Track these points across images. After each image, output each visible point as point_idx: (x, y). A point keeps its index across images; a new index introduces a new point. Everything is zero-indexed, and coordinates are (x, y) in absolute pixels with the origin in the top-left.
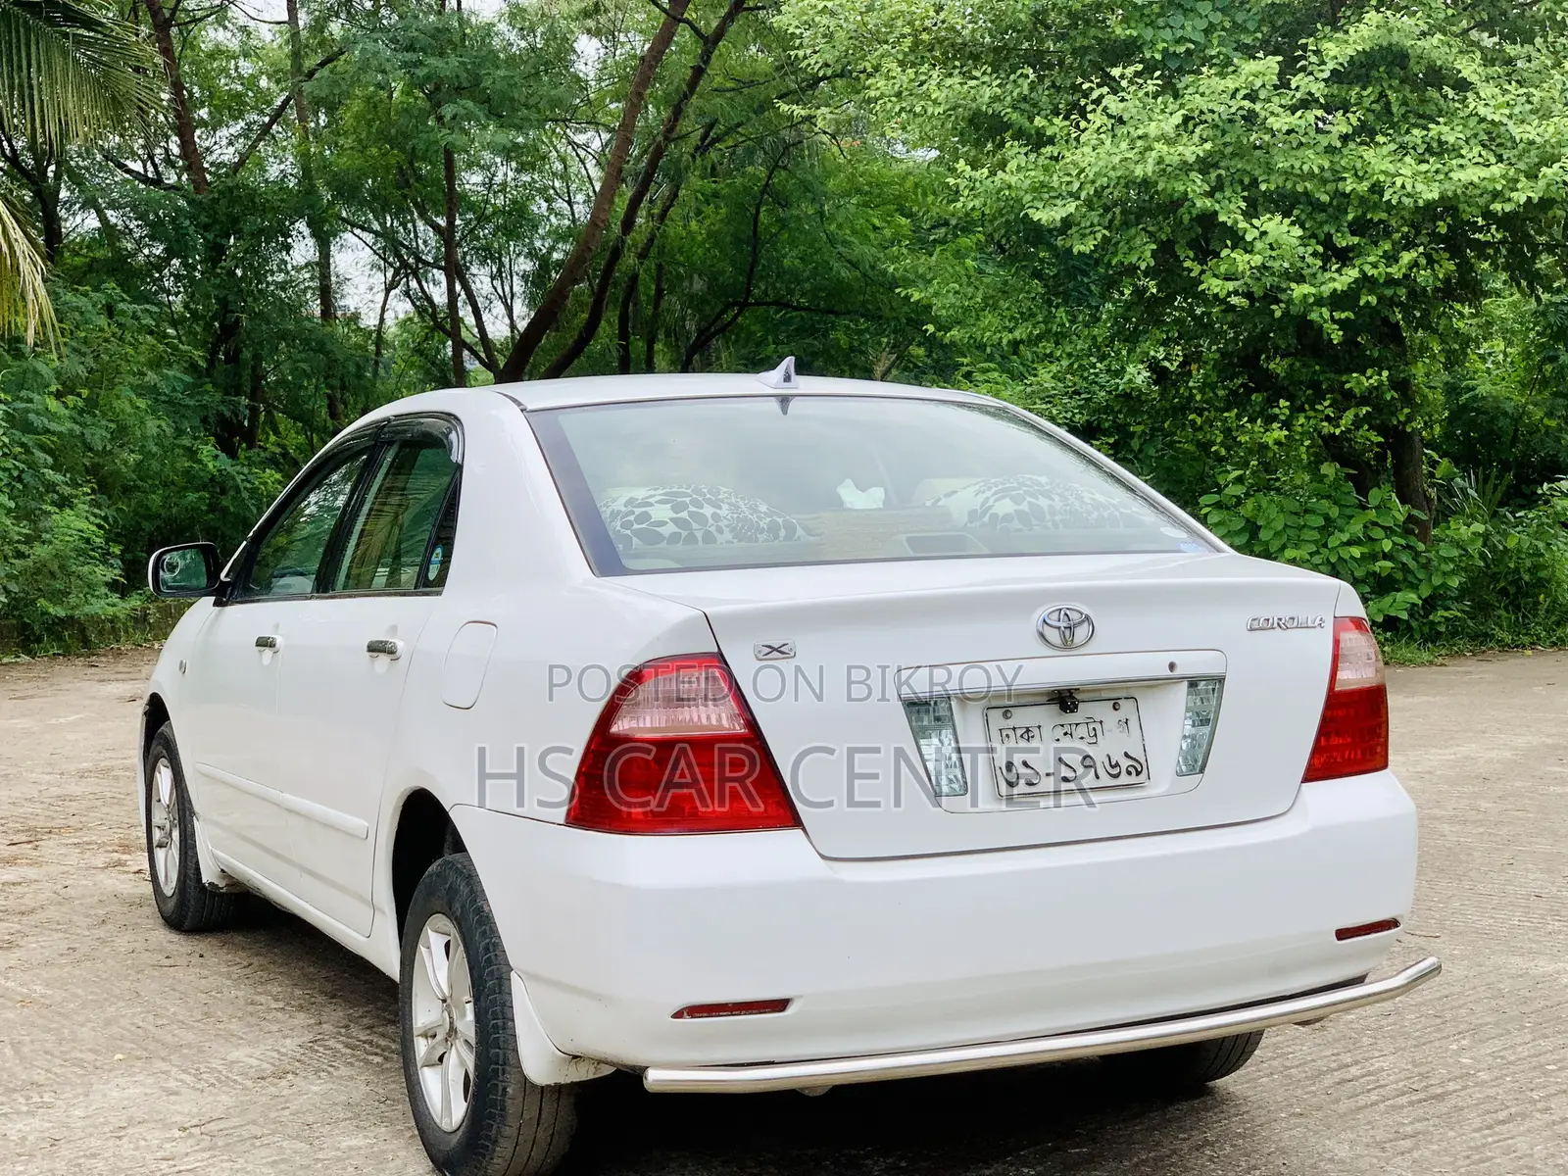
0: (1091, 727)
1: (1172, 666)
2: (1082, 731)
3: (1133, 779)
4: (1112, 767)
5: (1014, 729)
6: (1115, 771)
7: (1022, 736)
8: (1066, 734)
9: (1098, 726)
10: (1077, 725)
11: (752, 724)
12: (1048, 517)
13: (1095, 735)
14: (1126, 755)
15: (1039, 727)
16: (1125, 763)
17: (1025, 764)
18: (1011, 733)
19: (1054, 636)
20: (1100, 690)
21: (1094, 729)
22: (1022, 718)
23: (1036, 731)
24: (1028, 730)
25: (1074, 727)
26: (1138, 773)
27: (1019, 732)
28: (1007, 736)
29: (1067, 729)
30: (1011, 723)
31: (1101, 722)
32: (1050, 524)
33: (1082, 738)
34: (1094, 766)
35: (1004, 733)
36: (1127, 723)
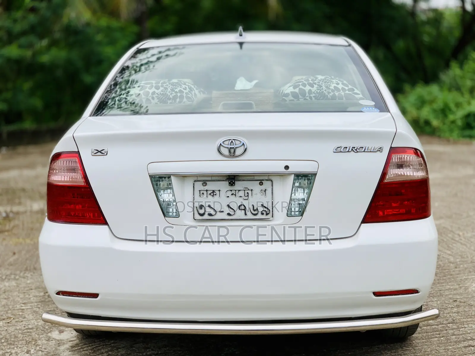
0: (246, 192)
1: (287, 168)
2: (241, 193)
3: (264, 217)
4: (254, 210)
5: (207, 191)
6: (256, 212)
7: (210, 194)
8: (232, 194)
9: (250, 192)
10: (239, 191)
12: (307, 95)
13: (248, 196)
14: (262, 205)
15: (219, 191)
16: (261, 209)
17: (209, 206)
18: (205, 193)
19: (225, 151)
20: (254, 176)
21: (248, 193)
22: (211, 186)
23: (217, 192)
24: (213, 191)
25: (237, 192)
26: (267, 214)
27: (209, 192)
28: (203, 194)
29: (233, 192)
30: (206, 188)
31: (252, 190)
32: (308, 98)
33: (241, 197)
34: (245, 210)
35: (202, 192)
36: (265, 191)
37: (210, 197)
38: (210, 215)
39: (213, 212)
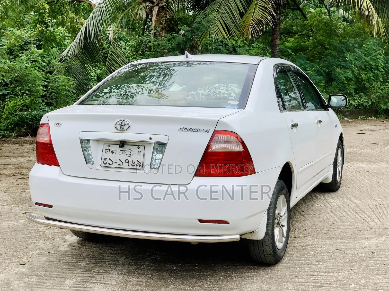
0: (130, 152)
1: (150, 139)
2: (127, 153)
3: (138, 167)
4: (133, 163)
5: (109, 150)
6: (134, 165)
7: (111, 152)
8: (122, 153)
9: (132, 152)
10: (126, 151)
11: (51, 141)
12: (200, 96)
13: (131, 154)
14: (138, 161)
15: (116, 150)
16: (136, 163)
17: (110, 159)
18: (108, 151)
19: (119, 127)
20: (135, 143)
21: (131, 153)
22: (112, 147)
23: (115, 151)
24: (113, 151)
25: (125, 151)
26: (140, 166)
27: (111, 151)
28: (107, 151)
29: (123, 152)
30: (109, 148)
31: (133, 151)
32: (200, 98)
33: (127, 155)
34: (128, 162)
35: (107, 150)
36: (140, 152)
37: (111, 154)
38: (109, 164)
39: (111, 163)
